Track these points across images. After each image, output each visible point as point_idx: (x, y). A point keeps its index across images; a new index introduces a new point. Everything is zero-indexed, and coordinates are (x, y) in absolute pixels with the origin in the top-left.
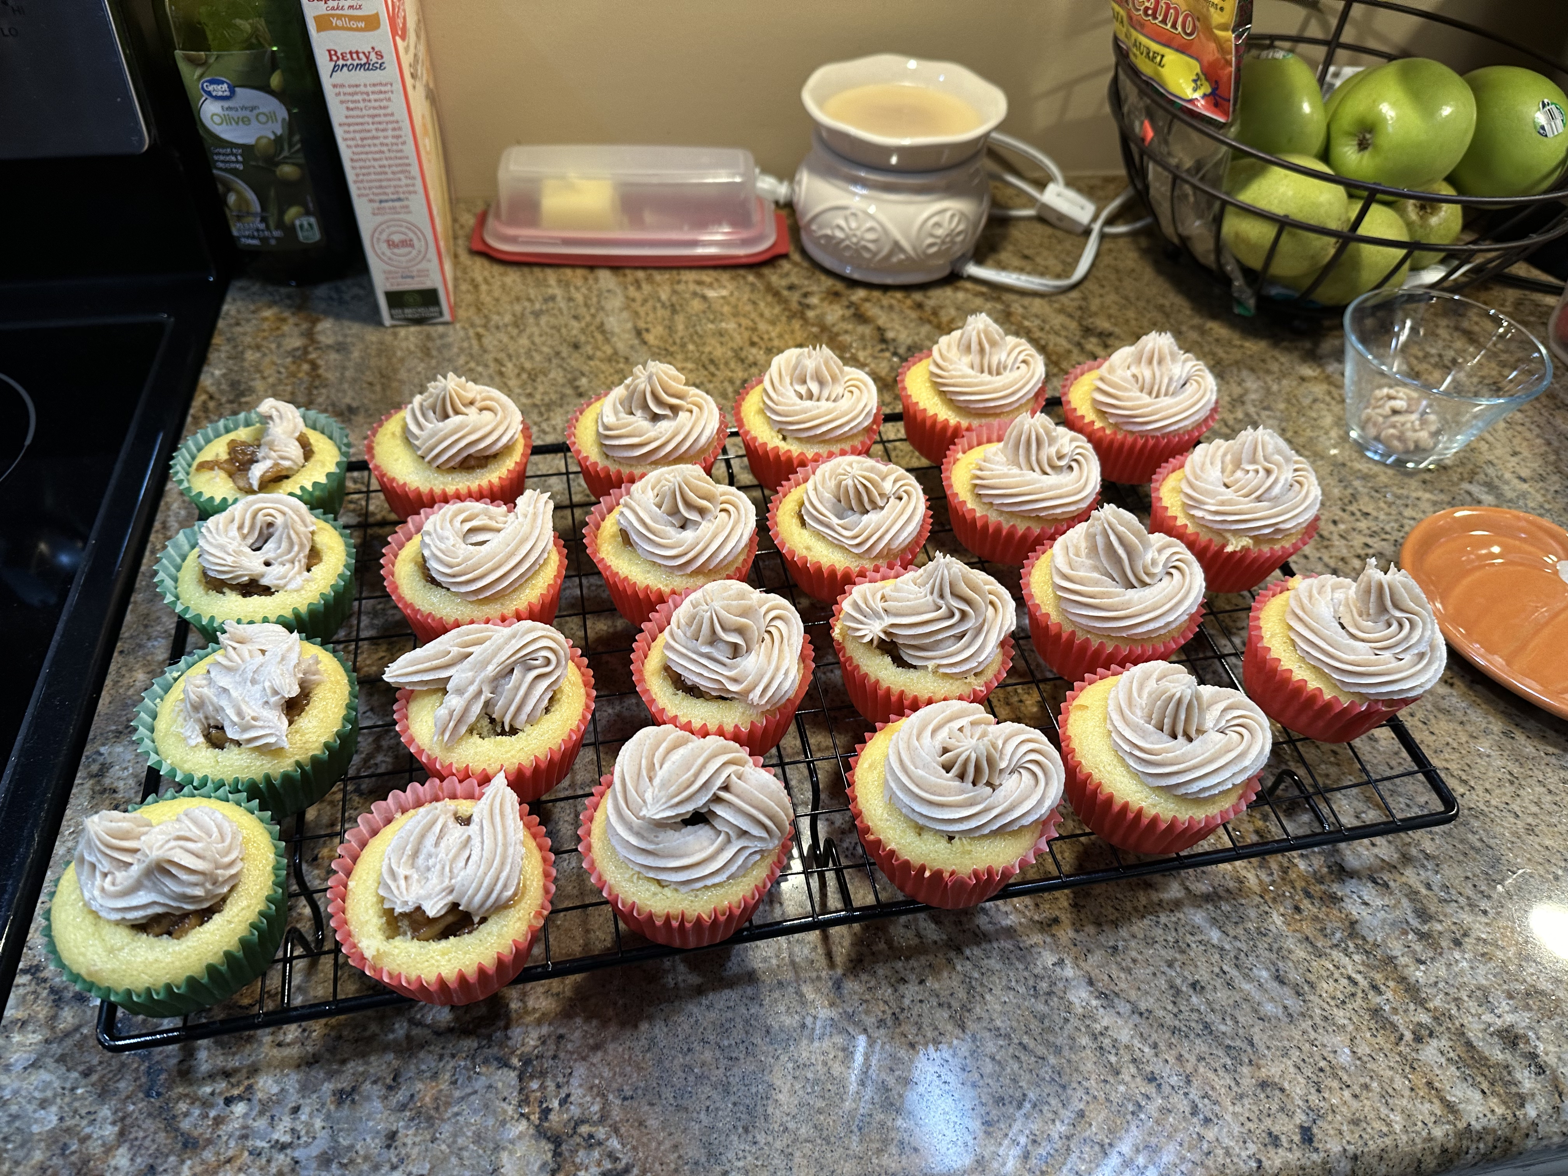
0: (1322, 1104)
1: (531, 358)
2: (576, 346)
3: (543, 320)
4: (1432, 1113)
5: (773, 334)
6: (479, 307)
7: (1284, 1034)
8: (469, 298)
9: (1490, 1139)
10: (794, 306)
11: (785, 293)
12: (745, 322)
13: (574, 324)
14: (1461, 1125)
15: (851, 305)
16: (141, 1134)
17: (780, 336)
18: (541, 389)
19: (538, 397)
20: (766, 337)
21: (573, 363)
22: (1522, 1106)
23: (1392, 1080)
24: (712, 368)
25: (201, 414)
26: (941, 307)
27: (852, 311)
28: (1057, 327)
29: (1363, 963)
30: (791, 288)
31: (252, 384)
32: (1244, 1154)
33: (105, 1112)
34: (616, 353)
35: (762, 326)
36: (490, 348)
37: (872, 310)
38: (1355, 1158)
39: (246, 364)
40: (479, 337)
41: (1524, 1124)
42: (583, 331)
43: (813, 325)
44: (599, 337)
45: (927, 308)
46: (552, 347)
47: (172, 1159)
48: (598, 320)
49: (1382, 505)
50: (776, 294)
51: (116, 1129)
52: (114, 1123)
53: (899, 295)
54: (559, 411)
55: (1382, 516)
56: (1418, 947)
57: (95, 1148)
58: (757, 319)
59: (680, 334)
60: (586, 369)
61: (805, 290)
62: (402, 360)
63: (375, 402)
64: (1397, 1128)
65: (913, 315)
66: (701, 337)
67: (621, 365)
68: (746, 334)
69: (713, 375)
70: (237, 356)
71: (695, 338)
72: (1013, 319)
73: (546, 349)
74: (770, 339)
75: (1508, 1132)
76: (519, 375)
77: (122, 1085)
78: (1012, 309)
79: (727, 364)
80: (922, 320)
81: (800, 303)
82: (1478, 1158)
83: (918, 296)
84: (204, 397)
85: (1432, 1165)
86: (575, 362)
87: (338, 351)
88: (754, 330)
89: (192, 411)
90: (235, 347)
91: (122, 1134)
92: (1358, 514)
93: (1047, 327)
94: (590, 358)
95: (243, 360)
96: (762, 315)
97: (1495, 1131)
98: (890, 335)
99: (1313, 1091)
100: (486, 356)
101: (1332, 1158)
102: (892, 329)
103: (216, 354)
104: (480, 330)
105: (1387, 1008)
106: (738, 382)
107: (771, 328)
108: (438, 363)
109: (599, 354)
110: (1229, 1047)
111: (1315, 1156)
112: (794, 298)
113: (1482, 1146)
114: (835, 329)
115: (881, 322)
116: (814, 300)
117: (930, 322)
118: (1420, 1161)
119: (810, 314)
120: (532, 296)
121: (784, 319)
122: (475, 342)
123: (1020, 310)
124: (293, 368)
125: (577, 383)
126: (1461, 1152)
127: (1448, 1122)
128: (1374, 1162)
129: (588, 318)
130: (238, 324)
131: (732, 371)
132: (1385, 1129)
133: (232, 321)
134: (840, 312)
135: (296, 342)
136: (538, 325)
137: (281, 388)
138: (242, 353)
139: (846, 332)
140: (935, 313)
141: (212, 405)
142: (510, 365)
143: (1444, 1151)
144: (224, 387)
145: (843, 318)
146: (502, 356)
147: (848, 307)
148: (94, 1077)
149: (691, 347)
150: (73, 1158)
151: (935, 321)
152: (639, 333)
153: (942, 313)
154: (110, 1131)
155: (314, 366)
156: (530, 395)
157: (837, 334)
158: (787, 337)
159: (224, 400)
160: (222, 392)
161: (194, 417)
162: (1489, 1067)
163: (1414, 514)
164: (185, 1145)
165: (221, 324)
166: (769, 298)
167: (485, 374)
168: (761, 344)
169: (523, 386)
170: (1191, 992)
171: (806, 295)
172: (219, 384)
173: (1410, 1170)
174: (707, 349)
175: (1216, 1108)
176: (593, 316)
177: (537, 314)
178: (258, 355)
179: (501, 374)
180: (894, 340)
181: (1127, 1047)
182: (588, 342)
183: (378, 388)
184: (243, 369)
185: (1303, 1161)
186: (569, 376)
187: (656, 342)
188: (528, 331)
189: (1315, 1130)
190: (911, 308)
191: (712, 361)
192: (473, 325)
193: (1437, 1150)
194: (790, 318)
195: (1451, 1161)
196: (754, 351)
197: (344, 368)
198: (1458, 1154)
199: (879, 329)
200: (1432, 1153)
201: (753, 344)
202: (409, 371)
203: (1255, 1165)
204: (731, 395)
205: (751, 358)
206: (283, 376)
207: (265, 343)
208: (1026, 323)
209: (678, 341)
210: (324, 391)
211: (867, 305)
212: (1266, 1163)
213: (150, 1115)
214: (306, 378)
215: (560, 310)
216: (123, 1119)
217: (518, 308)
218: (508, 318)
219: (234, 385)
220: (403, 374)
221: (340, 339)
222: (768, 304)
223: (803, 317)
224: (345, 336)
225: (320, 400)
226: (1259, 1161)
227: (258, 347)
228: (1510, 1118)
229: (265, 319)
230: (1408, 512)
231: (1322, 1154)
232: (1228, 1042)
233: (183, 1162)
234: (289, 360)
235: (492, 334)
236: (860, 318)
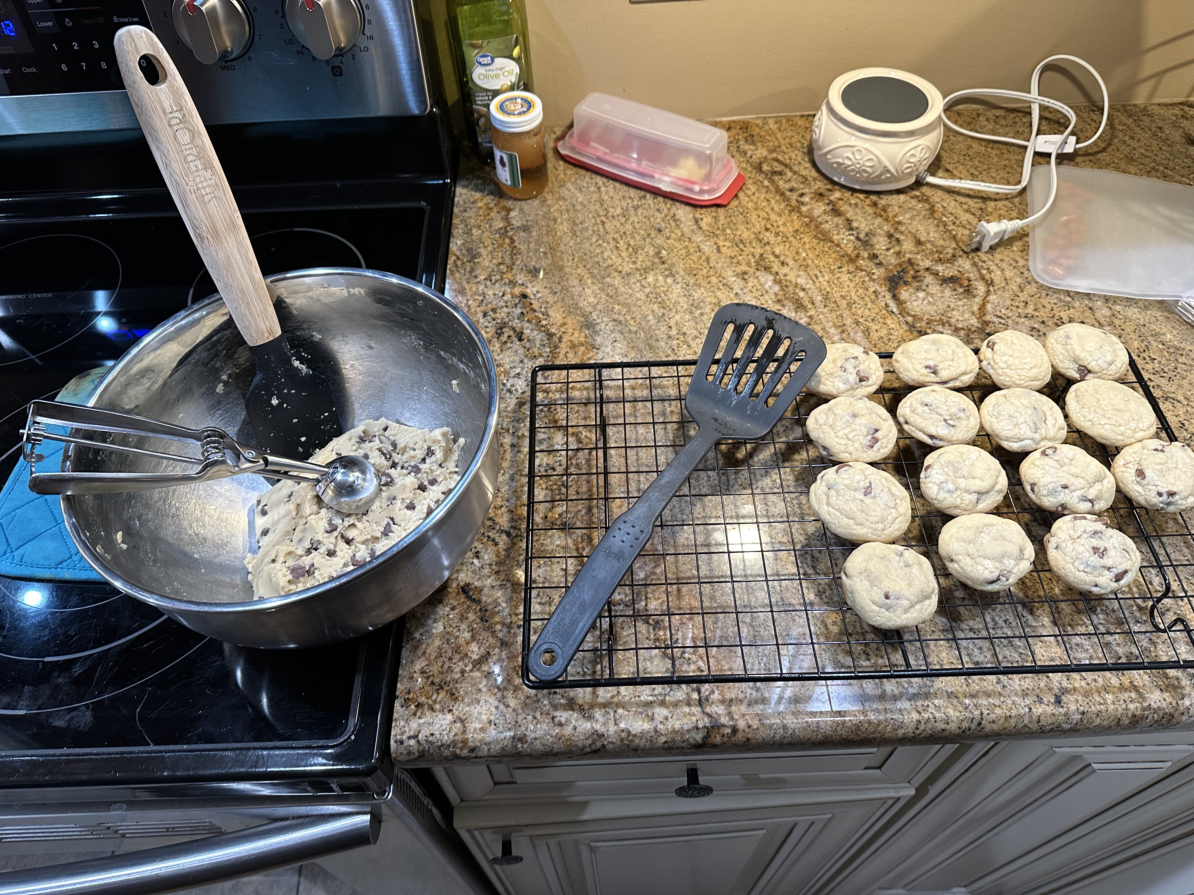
0: (1069, 686)
1: (634, 238)
2: (660, 231)
3: (640, 211)
4: (1130, 697)
5: (780, 223)
6: (602, 202)
7: (1053, 650)
8: (595, 196)
9: (1161, 713)
10: (794, 203)
11: (788, 193)
12: (763, 214)
13: (657, 214)
14: (1145, 704)
15: (831, 202)
16: (481, 638)
17: (784, 224)
18: (640, 259)
19: (639, 263)
20: (775, 224)
21: (658, 242)
22: (1183, 699)
23: (1110, 678)
24: (742, 246)
25: (454, 268)
26: (889, 205)
27: (831, 207)
28: (964, 222)
29: (1104, 619)
30: (791, 190)
31: (479, 250)
32: (1023, 704)
33: (463, 626)
34: (683, 235)
35: (773, 217)
36: (609, 230)
37: (844, 207)
38: (1083, 713)
39: (474, 237)
40: (603, 223)
41: (1182, 708)
42: (663, 220)
43: (805, 217)
44: (673, 224)
45: (880, 206)
46: (645, 230)
47: (497, 649)
48: (672, 212)
49: (1166, 354)
50: (782, 194)
51: (470, 634)
52: (468, 632)
53: (861, 196)
54: (652, 273)
55: (1164, 361)
56: (1138, 614)
57: (461, 641)
58: (770, 212)
59: (722, 222)
60: (666, 246)
61: (801, 191)
62: (561, 238)
63: (549, 265)
64: (1109, 702)
65: (871, 210)
66: (735, 224)
67: (686, 243)
68: (763, 223)
69: (742, 250)
70: (469, 233)
71: (731, 225)
72: (936, 216)
73: (642, 232)
74: (778, 226)
75: (1172, 711)
76: (627, 249)
77: (470, 615)
78: (936, 209)
79: (750, 243)
80: (877, 215)
81: (797, 201)
82: (1153, 722)
83: (874, 198)
84: (454, 258)
85: (1126, 722)
86: (659, 240)
87: (524, 231)
88: (768, 219)
89: (448, 267)
90: (466, 226)
91: (472, 636)
92: (1148, 358)
93: (958, 222)
94: (668, 238)
95: (472, 235)
96: (773, 209)
97: (1164, 709)
98: (855, 224)
99: (1065, 679)
100: (608, 237)
101: (1070, 712)
102: (856, 220)
103: (456, 231)
104: (603, 218)
105: (1114, 643)
106: (757, 256)
107: (778, 219)
108: (581, 241)
109: (673, 235)
110: (1021, 653)
111: (1061, 710)
112: (794, 196)
113: (1156, 716)
114: (819, 220)
115: (849, 216)
116: (806, 199)
117: (881, 216)
118: (1119, 719)
119: (804, 209)
120: (632, 196)
121: (787, 212)
122: (601, 226)
123: (941, 209)
124: (500, 241)
125: (661, 255)
126: (1143, 718)
127: (1139, 702)
128: (1094, 716)
129: (666, 211)
130: (465, 211)
131: (754, 248)
132: (1102, 701)
133: (462, 209)
134: (823, 208)
135: (499, 224)
136: (636, 215)
137: (496, 254)
138: (471, 230)
139: (827, 222)
140: (884, 210)
141: (459, 263)
142: (622, 242)
143: (1134, 716)
144: (464, 251)
145: (825, 212)
146: (617, 236)
147: (828, 204)
148: (457, 611)
149: (728, 231)
150: (453, 645)
151: (885, 215)
152: (697, 222)
153: (890, 210)
154: (467, 635)
155: (512, 241)
156: (634, 262)
157: (821, 224)
158: (788, 224)
159: (465, 260)
160: (463, 255)
161: (451, 271)
162: (1167, 678)
163: (1186, 361)
164: (502, 644)
165: (456, 210)
166: (778, 198)
167: (608, 248)
168: (772, 229)
169: (630, 256)
170: (1003, 624)
171: (802, 195)
172: (461, 250)
173: (1113, 723)
174: (739, 233)
175: (1010, 681)
176: (669, 209)
177: (636, 208)
178: (480, 232)
179: (617, 248)
180: (857, 228)
181: (965, 648)
182: (666, 227)
183: (549, 256)
184: (473, 241)
185: (1054, 711)
186: (656, 250)
187: (707, 228)
188: (631, 219)
189: (1063, 697)
190: (869, 205)
191: (741, 241)
192: (599, 216)
193: (1130, 715)
194: (791, 211)
195: (1137, 722)
196: (768, 234)
197: (529, 242)
198: (1142, 719)
199: (848, 220)
200: (1127, 716)
201: (767, 230)
202: (565, 245)
203: (1027, 710)
204: (753, 264)
205: (766, 240)
206: (496, 246)
207: (482, 224)
208: (944, 219)
209: (720, 227)
210: (519, 256)
211: (841, 202)
212: (1034, 710)
213: (484, 629)
214: (508, 248)
215: (649, 204)
216: (472, 630)
217: (624, 204)
218: (619, 211)
219: (469, 250)
220: (562, 248)
221: (525, 223)
222: (777, 202)
223: (799, 212)
224: (527, 221)
225: (518, 262)
226: (1030, 709)
227: (479, 227)
228: (1174, 704)
229: (480, 208)
230: (1182, 360)
231: (1065, 709)
232: (1021, 651)
233: (502, 651)
234: (497, 235)
235: (610, 221)
236: (836, 212)
